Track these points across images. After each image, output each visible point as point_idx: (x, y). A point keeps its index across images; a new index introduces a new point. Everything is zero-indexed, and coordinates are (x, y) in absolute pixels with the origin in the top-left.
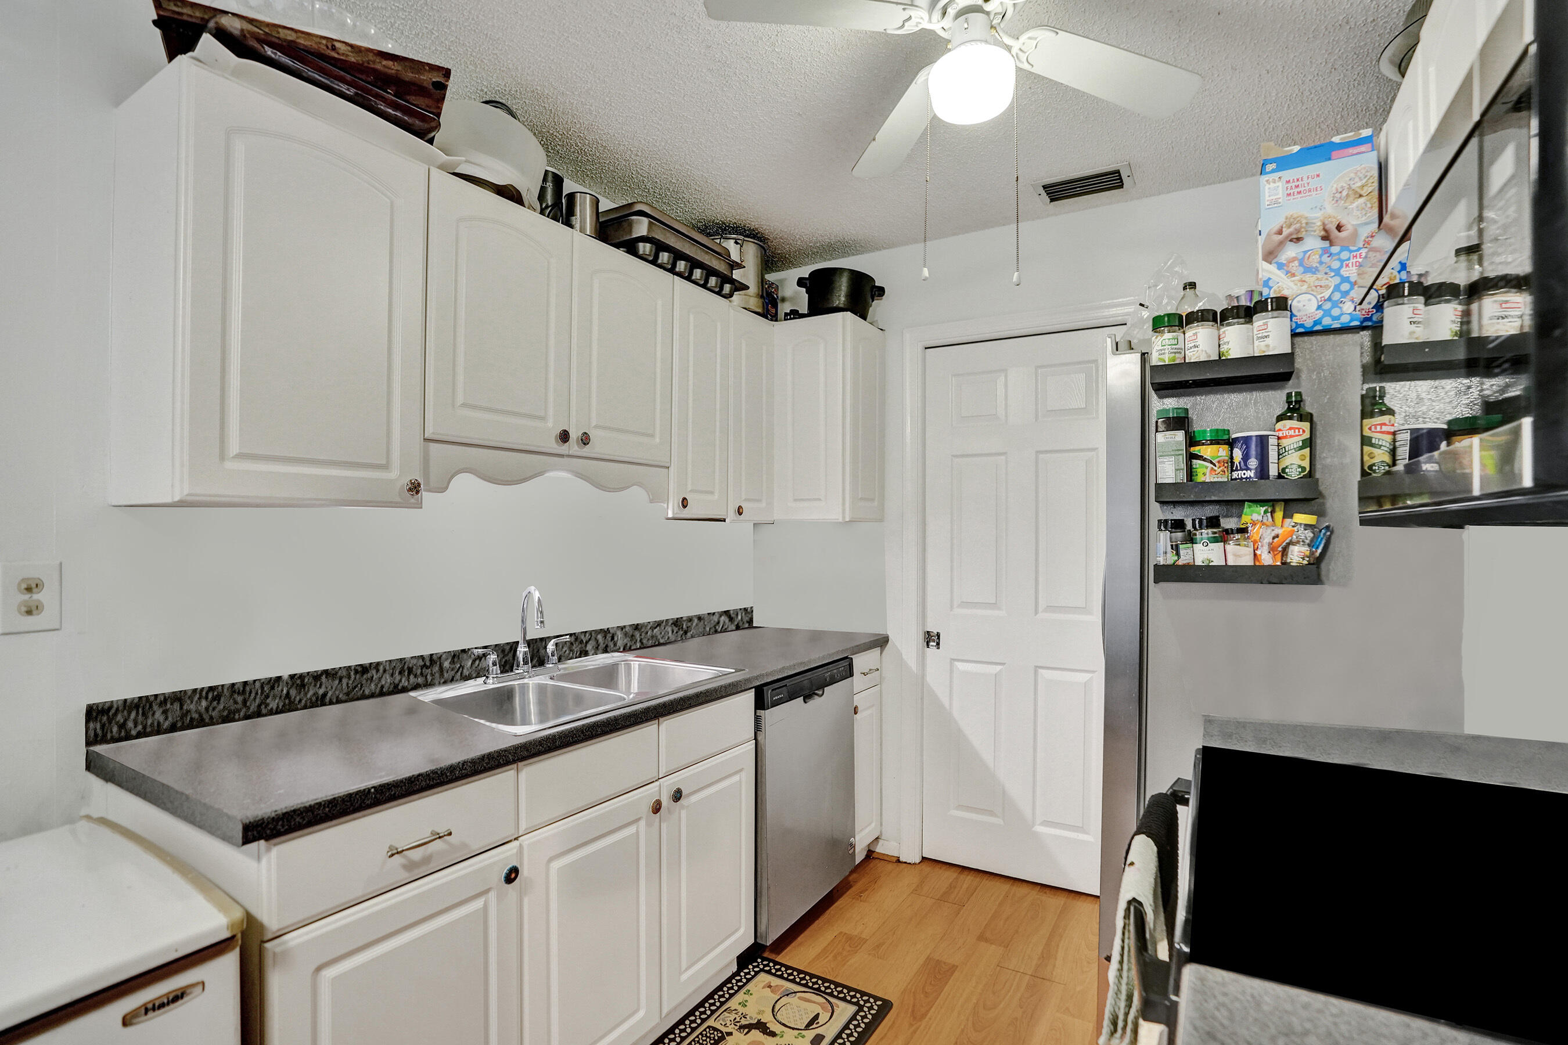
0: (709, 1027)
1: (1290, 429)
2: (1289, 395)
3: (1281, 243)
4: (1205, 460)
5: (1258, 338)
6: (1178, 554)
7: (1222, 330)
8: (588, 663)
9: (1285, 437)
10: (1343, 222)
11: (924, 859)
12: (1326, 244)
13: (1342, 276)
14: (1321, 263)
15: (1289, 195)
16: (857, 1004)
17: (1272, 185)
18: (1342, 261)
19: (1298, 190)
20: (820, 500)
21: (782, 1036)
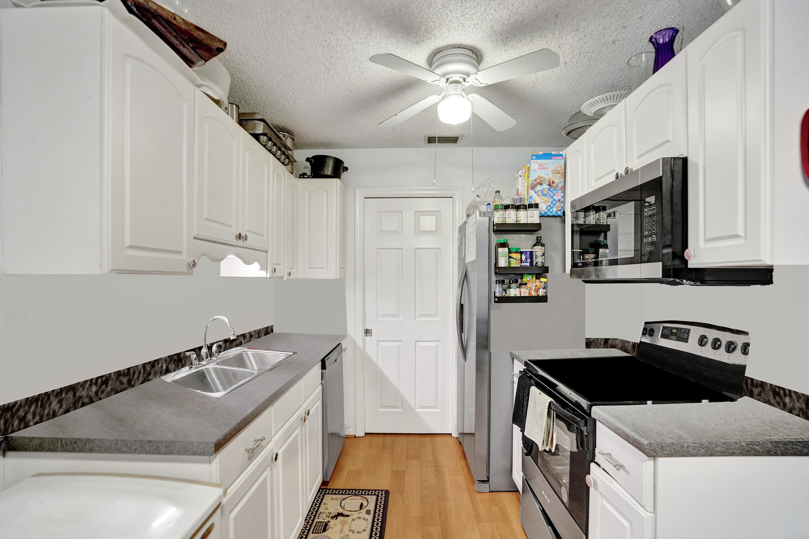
0: (317, 522)
1: (539, 249)
2: (537, 237)
3: (536, 185)
4: (513, 258)
5: (530, 217)
6: (506, 292)
7: (518, 213)
8: (229, 354)
9: (538, 252)
10: (554, 181)
11: (366, 434)
12: (549, 187)
13: (553, 199)
14: (548, 193)
15: (539, 168)
16: (375, 494)
17: (534, 164)
18: (554, 194)
19: (542, 167)
20: (324, 268)
21: (352, 515)
